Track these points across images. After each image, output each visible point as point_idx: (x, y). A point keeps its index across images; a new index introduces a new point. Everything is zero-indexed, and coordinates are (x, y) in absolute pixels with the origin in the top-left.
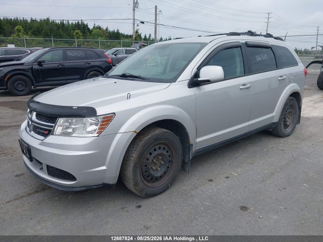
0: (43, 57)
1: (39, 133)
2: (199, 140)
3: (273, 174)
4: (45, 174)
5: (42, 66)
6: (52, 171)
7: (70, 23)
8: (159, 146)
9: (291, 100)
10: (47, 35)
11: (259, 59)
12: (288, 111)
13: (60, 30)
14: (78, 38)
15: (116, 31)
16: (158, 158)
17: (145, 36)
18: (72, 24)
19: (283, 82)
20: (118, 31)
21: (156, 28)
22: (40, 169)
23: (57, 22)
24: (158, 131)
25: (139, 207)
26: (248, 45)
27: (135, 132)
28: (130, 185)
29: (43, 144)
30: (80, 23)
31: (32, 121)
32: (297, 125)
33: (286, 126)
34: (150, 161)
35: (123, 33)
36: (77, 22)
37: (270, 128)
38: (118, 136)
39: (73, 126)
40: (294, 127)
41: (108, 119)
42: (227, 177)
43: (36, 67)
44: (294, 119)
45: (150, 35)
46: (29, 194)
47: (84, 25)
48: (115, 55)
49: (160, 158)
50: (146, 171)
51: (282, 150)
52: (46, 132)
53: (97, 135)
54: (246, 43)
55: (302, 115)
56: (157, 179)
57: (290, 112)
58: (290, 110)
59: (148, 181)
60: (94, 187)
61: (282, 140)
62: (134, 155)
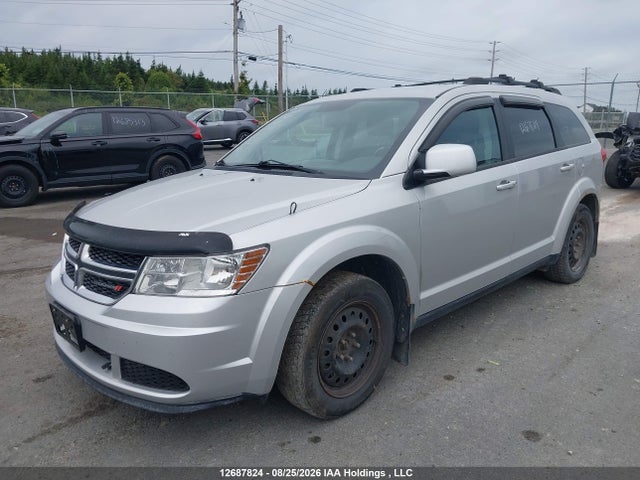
0: (61, 127)
1: (99, 290)
2: (424, 295)
3: (569, 360)
4: (115, 376)
5: (58, 144)
6: (133, 371)
7: (104, 59)
8: (351, 310)
9: (581, 211)
10: (55, 82)
11: (525, 130)
12: (577, 231)
13: (84, 73)
14: (123, 89)
15: (197, 75)
16: (349, 335)
17: (256, 86)
18: (108, 60)
19: (568, 175)
20: (201, 74)
21: (280, 69)
22: (104, 367)
23: (77, 56)
24: (352, 279)
25: (316, 440)
26: (504, 102)
27: (309, 283)
28: (297, 396)
29: (111, 313)
30: (124, 59)
31: (82, 264)
32: (591, 259)
33: (573, 261)
34: (335, 343)
35: (210, 79)
36: (117, 56)
37: (544, 267)
38: (276, 293)
39: (181, 275)
40: (587, 263)
41: (255, 257)
42: (480, 370)
43: (48, 147)
44: (585, 247)
45: (265, 83)
46: (73, 421)
47: (132, 62)
48: (202, 122)
49: (354, 335)
50: (328, 365)
51: (573, 310)
52: (115, 288)
53: (234, 291)
54: (501, 100)
55: (599, 239)
56: (347, 380)
57: (579, 234)
58: (579, 230)
59: (331, 386)
60: (226, 403)
61: (567, 289)
62: (307, 333)
